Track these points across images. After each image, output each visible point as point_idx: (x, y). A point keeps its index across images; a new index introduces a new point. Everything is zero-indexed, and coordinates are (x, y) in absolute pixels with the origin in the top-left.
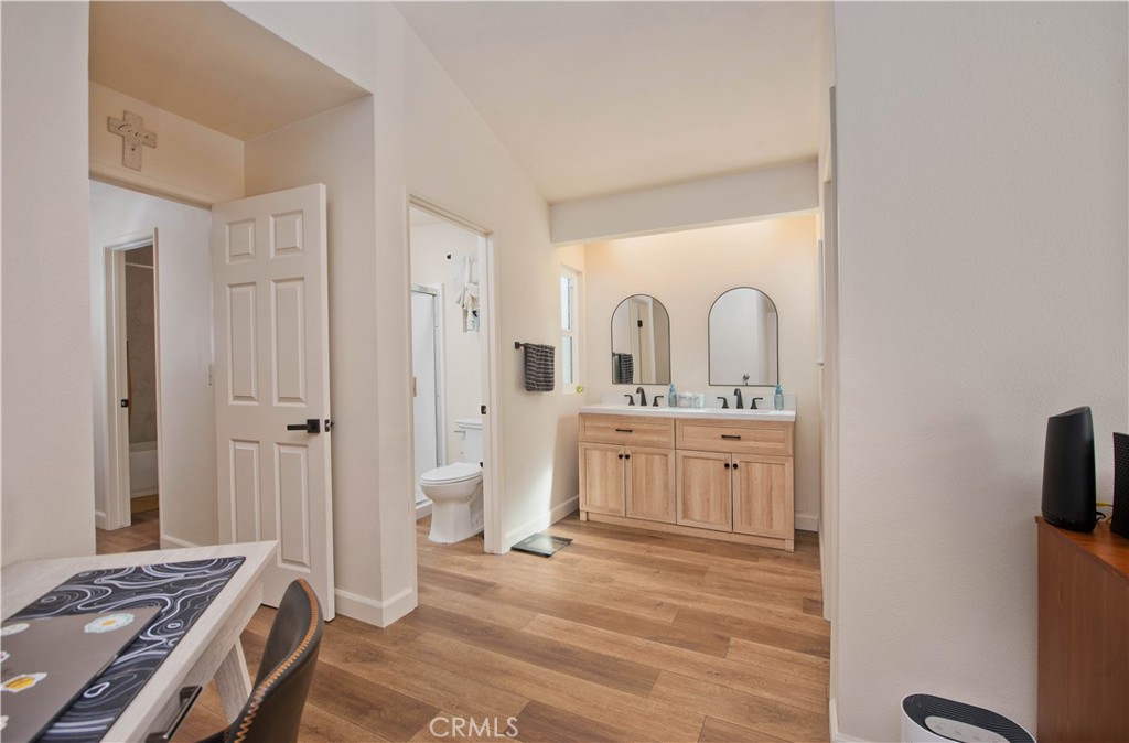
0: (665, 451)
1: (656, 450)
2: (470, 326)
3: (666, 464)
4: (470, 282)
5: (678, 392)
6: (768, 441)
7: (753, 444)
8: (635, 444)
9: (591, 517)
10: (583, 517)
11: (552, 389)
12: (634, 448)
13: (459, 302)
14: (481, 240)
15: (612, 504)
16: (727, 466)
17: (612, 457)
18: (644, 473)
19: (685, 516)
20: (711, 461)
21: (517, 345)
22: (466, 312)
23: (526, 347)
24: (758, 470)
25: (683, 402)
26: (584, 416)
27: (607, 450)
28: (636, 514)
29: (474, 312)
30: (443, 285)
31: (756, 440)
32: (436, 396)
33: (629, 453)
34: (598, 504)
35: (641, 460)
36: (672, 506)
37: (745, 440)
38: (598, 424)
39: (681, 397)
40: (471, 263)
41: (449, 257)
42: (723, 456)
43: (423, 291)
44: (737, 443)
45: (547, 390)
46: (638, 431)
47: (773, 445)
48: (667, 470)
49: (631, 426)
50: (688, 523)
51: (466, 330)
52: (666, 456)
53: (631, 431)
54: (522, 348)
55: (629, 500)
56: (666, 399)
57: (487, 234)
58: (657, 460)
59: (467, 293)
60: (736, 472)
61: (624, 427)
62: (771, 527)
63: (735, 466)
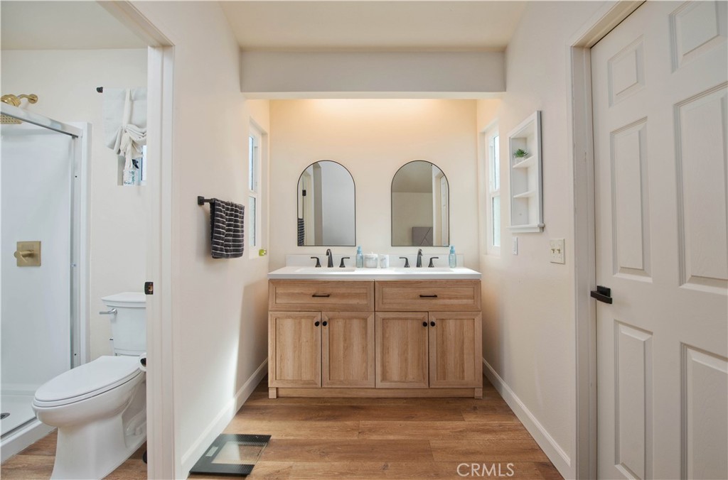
0: (363, 314)
1: (354, 314)
2: (127, 177)
3: (365, 328)
4: (130, 122)
5: (364, 254)
6: (461, 298)
7: (447, 302)
8: (333, 310)
9: (281, 393)
10: (272, 394)
11: (241, 255)
12: (331, 314)
13: (112, 146)
14: (154, 55)
15: (307, 376)
16: (425, 324)
17: (306, 324)
18: (342, 339)
19: (384, 379)
20: (409, 321)
21: (201, 201)
22: (122, 162)
23: (213, 203)
24: (451, 326)
25: (369, 263)
26: (275, 282)
27: (302, 318)
28: (333, 383)
29: (134, 162)
30: (89, 126)
31: (450, 298)
32: (73, 266)
33: (326, 319)
34: (290, 377)
35: (338, 326)
36: (370, 370)
37: (441, 298)
38: (291, 291)
39: (366, 258)
40: (132, 101)
41: (100, 90)
42: (420, 316)
43: (57, 129)
44: (434, 301)
45: (236, 256)
46: (337, 296)
47: (465, 301)
48: (366, 333)
49: (328, 291)
50: (387, 385)
51: (121, 181)
52: (365, 320)
53: (328, 296)
54: (207, 205)
55: (326, 370)
56: (352, 260)
57: (164, 46)
58: (356, 325)
59: (126, 138)
60: (433, 329)
61: (322, 291)
62: (463, 378)
63: (433, 324)
